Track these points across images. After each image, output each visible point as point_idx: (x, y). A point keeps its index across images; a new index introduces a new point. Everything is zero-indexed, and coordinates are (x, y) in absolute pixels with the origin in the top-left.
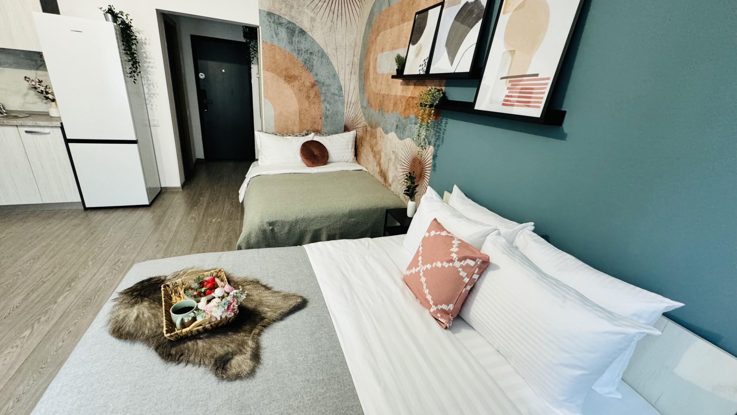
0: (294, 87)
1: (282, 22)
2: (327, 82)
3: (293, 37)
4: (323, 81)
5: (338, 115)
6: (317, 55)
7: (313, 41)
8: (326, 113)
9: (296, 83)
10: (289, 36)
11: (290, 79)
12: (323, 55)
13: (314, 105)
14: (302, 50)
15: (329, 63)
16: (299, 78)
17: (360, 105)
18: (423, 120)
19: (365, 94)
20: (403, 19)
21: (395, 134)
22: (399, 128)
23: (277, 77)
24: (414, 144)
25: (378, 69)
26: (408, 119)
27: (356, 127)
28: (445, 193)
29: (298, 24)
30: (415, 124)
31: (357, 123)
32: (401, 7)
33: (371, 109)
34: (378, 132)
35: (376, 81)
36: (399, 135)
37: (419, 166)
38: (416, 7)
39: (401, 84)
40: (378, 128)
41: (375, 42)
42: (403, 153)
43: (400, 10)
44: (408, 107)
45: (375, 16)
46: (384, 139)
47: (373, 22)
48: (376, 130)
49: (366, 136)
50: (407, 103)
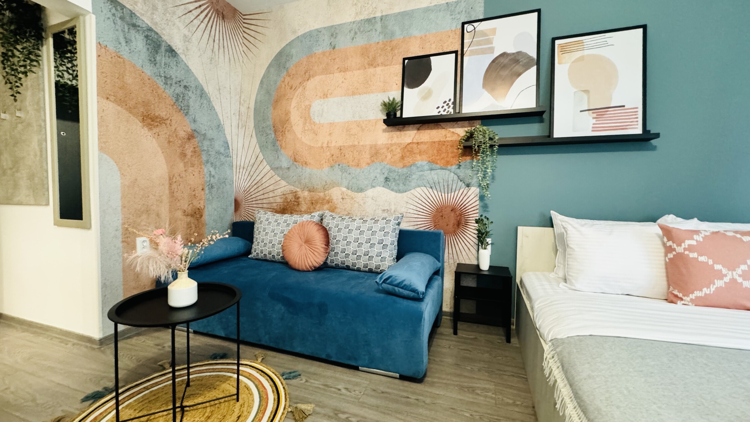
0: (159, 135)
1: (137, 24)
2: (210, 134)
3: (157, 54)
4: (203, 132)
5: (227, 183)
6: (194, 91)
7: (188, 70)
8: (210, 181)
9: (164, 131)
10: (150, 49)
11: (152, 121)
12: (203, 94)
13: (192, 168)
14: (171, 78)
15: (212, 108)
16: (168, 122)
17: (268, 168)
18: (448, 163)
19: (283, 151)
20: (372, 64)
21: (384, 188)
22: (392, 180)
23: (125, 114)
24: (436, 192)
25: (316, 118)
26: (412, 167)
27: (258, 198)
28: (520, 228)
29: (165, 38)
30: (431, 170)
31: (261, 192)
32: (364, 51)
33: (304, 168)
34: (336, 193)
35: (314, 133)
36: (395, 188)
37: (452, 214)
38: (401, 52)
39: (384, 131)
40: (335, 188)
41: (299, 88)
42: (412, 207)
43: (363, 54)
44: (408, 154)
45: (294, 58)
46: (355, 199)
47: (291, 65)
48: (327, 192)
49: (298, 205)
50: (406, 150)
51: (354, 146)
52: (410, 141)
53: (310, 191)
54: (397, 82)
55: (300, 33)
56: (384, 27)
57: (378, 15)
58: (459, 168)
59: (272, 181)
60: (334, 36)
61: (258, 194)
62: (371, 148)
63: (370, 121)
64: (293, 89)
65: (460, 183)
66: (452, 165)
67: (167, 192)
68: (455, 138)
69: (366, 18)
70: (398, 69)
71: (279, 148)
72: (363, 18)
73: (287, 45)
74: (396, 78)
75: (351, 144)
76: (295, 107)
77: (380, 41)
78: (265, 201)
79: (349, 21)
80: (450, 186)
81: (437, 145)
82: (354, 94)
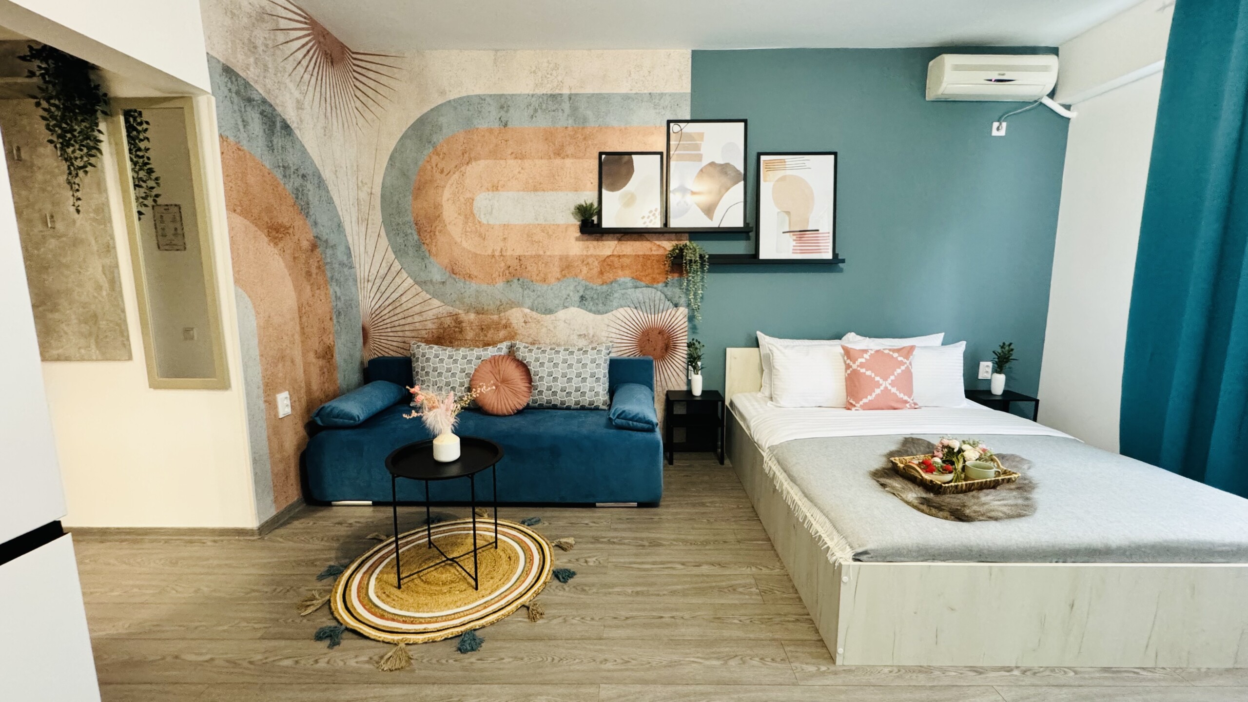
0: (284, 251)
1: (252, 97)
2: (332, 238)
3: (273, 135)
4: (325, 238)
5: (353, 306)
6: (312, 180)
7: (304, 151)
8: (337, 305)
9: (288, 243)
10: (267, 130)
11: (277, 232)
12: (321, 183)
13: (318, 291)
14: (289, 167)
15: (330, 201)
16: (291, 231)
17: (410, 281)
18: (654, 280)
19: (432, 259)
20: (559, 153)
21: (579, 309)
22: (589, 299)
23: (253, 228)
24: (641, 313)
25: (482, 216)
26: (613, 284)
27: (397, 323)
28: (728, 350)
29: (279, 109)
30: (636, 287)
31: (400, 316)
32: (548, 136)
33: (467, 283)
34: (516, 316)
35: (480, 235)
36: (593, 309)
37: (660, 337)
38: (596, 145)
39: (577, 239)
40: (514, 310)
41: (454, 173)
42: (614, 330)
43: (546, 139)
44: (608, 268)
45: (444, 131)
46: (542, 323)
47: (439, 139)
48: (502, 314)
49: (461, 332)
50: (606, 263)
51: (539, 256)
52: (609, 253)
53: (478, 313)
54: (592, 181)
55: (453, 96)
56: (574, 109)
57: (566, 91)
58: (666, 286)
59: (418, 300)
60: (505, 109)
61: (395, 318)
62: (561, 259)
63: (558, 226)
64: (445, 173)
65: (668, 303)
66: (658, 282)
67: (298, 328)
68: (661, 252)
69: (549, 92)
70: (593, 164)
71: (427, 255)
72: (545, 92)
73: (432, 110)
74: (591, 175)
75: (534, 253)
76: (448, 200)
77: (569, 126)
78: (407, 328)
79: (527, 92)
80: (657, 307)
81: (641, 259)
82: (535, 189)
